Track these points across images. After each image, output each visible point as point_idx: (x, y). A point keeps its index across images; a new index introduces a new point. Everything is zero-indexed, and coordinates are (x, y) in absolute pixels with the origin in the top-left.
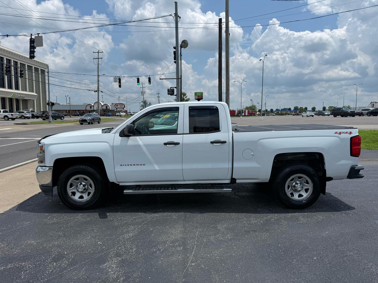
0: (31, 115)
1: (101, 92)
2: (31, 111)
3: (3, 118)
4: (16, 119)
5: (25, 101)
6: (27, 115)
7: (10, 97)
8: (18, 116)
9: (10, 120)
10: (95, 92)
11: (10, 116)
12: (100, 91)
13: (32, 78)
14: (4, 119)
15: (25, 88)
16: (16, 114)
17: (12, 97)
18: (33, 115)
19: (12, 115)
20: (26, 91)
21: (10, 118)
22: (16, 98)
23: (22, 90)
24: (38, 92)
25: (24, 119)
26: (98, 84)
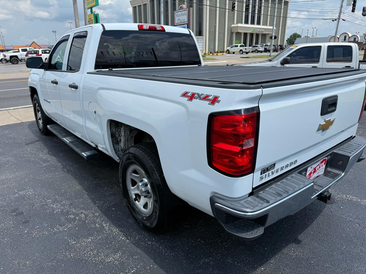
0: (263, 49)
1: (343, 20)
2: (265, 45)
3: (239, 51)
4: (249, 53)
5: (264, 36)
6: (260, 49)
7: (250, 32)
8: (250, 50)
9: (244, 53)
10: (333, 21)
11: (244, 50)
12: (341, 20)
13: (274, 14)
14: (239, 53)
15: (266, 22)
16: (249, 48)
17: (252, 33)
18: (265, 49)
19: (246, 49)
20: (267, 25)
21: (244, 52)
22: (257, 33)
23: (263, 25)
24: (278, 26)
25: (257, 53)
26: (341, 10)
